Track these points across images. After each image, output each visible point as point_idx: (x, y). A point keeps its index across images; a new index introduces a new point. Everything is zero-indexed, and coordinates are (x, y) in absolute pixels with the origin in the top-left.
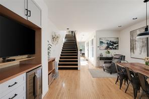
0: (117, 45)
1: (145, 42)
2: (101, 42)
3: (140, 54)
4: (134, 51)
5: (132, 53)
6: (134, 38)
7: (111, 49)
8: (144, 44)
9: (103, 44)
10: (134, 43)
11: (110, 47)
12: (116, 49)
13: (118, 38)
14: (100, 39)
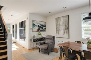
0: (45, 28)
1: (67, 26)
2: (34, 25)
3: (64, 34)
4: (59, 32)
5: (57, 34)
6: (59, 23)
7: (41, 31)
8: (66, 28)
9: (36, 27)
10: (59, 27)
11: (41, 29)
12: (44, 31)
13: (45, 23)
14: (33, 21)
